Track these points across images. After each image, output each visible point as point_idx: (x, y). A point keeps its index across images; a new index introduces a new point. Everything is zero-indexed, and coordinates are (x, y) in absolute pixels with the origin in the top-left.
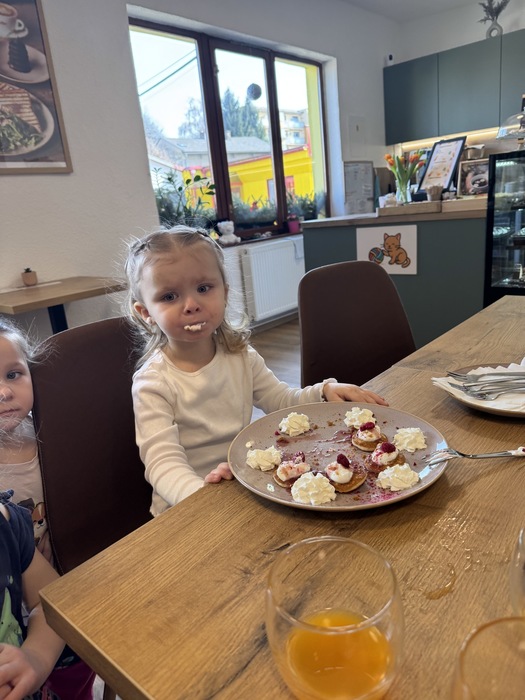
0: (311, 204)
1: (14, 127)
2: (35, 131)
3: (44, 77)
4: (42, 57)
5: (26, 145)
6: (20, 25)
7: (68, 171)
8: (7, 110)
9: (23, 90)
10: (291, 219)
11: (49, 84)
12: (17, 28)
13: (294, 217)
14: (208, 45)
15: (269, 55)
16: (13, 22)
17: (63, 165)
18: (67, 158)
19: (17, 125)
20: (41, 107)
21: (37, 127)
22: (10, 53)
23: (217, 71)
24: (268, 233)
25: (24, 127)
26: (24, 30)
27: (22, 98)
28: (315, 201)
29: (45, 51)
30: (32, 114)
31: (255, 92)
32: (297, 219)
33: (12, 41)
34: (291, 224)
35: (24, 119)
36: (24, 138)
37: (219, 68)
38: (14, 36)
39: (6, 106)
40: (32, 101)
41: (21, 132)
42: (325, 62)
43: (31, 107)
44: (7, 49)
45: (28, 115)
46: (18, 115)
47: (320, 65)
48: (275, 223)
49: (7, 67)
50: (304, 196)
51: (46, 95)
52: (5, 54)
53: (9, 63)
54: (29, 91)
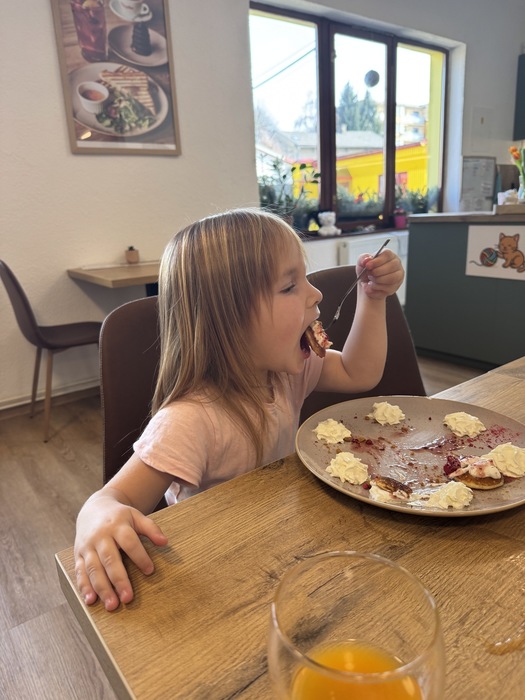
0: (422, 199)
1: (130, 108)
2: (150, 113)
3: (163, 60)
4: (162, 41)
5: (140, 126)
6: (145, 9)
7: (176, 154)
8: (125, 91)
9: (142, 73)
10: (398, 214)
11: (166, 68)
12: (143, 12)
13: (402, 211)
14: (327, 29)
15: (391, 41)
16: (139, 6)
17: (172, 147)
18: (176, 141)
19: (134, 107)
20: (157, 90)
21: (152, 109)
22: (134, 37)
23: (335, 56)
24: (371, 227)
25: (140, 109)
26: (148, 14)
27: (141, 80)
28: (427, 196)
29: (166, 34)
30: (148, 96)
31: (373, 79)
32: (405, 214)
33: (136, 25)
34: (398, 219)
35: (141, 101)
36: (140, 119)
37: (337, 53)
38: (138, 20)
39: (126, 88)
40: (150, 84)
41: (137, 114)
42: (453, 49)
43: (148, 90)
44: (130, 33)
45: (145, 98)
46: (136, 97)
47: (447, 52)
48: (381, 217)
49: (129, 51)
50: (415, 191)
51: (163, 78)
52: (129, 37)
53: (132, 46)
54: (148, 74)
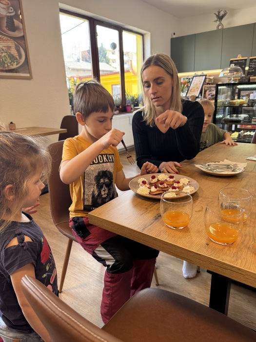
0: (136, 99)
1: (7, 56)
2: (17, 59)
3: (22, 34)
4: (21, 25)
5: (12, 65)
6: (11, 10)
7: (30, 78)
8: (4, 48)
9: (12, 40)
11: (23, 38)
13: (129, 104)
14: (93, 23)
15: (120, 29)
16: (8, 8)
17: (28, 75)
18: (30, 72)
19: (9, 56)
20: (19, 48)
21: (17, 57)
22: (7, 22)
23: (97, 35)
25: (12, 57)
26: (13, 12)
27: (11, 44)
28: (138, 98)
29: (22, 21)
30: (16, 53)
31: (114, 46)
33: (8, 17)
35: (12, 53)
36: (12, 62)
38: (8, 14)
39: (4, 46)
40: (16, 45)
41: (10, 59)
42: (145, 34)
43: (15, 48)
44: (5, 21)
45: (14, 52)
46: (9, 51)
49: (5, 29)
51: (22, 42)
52: (4, 22)
53: (6, 27)
54: (15, 40)
